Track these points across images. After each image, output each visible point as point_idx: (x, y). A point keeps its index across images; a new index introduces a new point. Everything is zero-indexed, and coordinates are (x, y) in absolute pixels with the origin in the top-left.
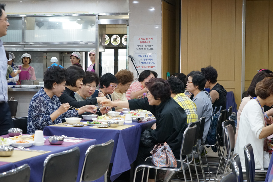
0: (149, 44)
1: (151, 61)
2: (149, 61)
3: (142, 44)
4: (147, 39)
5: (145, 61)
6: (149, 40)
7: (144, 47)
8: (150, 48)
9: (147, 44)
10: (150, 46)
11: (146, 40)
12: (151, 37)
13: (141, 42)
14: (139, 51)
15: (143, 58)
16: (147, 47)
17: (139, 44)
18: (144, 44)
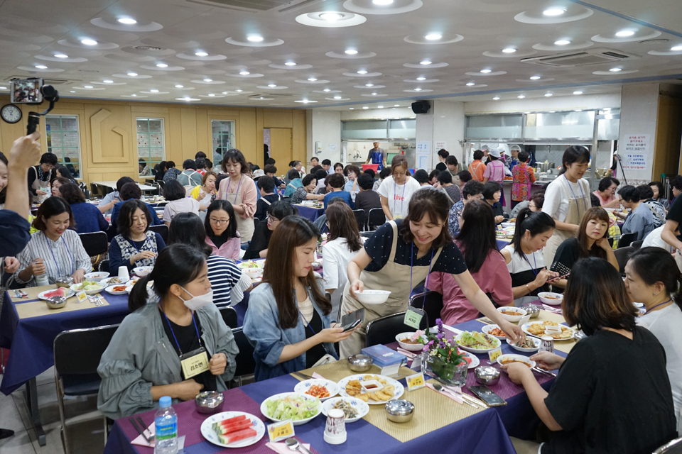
0: (641, 143)
1: (642, 162)
2: (639, 161)
3: (633, 143)
4: (639, 138)
5: (635, 161)
6: (641, 139)
7: (635, 147)
8: (641, 147)
9: (638, 143)
10: (642, 145)
11: (637, 139)
12: (643, 135)
13: (631, 141)
14: (629, 151)
15: (632, 158)
16: (638, 146)
17: (630, 143)
18: (635, 143)
